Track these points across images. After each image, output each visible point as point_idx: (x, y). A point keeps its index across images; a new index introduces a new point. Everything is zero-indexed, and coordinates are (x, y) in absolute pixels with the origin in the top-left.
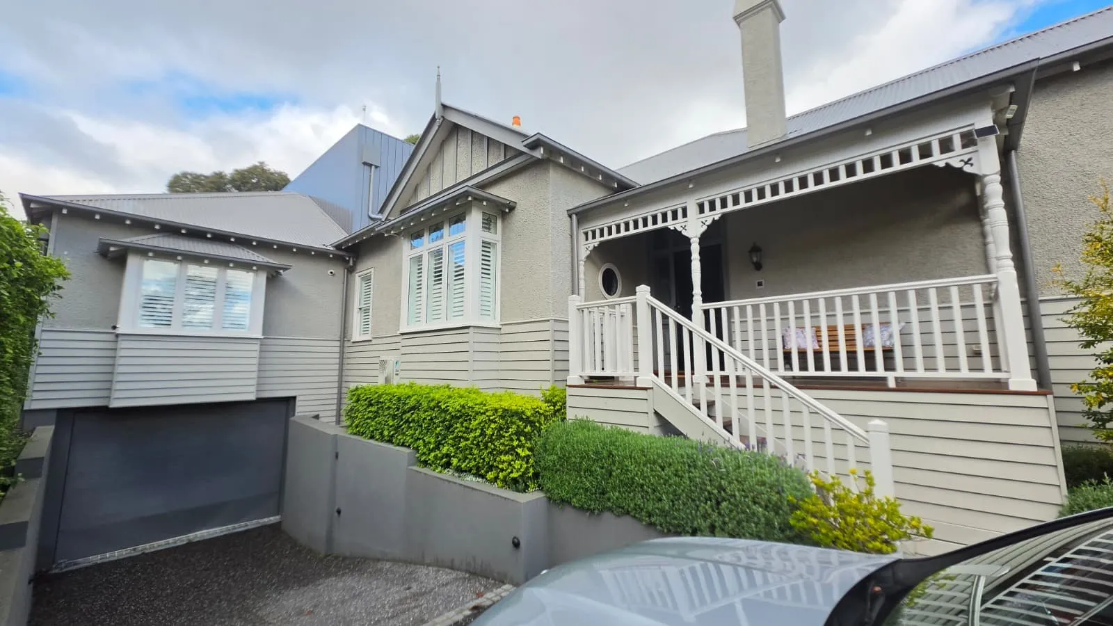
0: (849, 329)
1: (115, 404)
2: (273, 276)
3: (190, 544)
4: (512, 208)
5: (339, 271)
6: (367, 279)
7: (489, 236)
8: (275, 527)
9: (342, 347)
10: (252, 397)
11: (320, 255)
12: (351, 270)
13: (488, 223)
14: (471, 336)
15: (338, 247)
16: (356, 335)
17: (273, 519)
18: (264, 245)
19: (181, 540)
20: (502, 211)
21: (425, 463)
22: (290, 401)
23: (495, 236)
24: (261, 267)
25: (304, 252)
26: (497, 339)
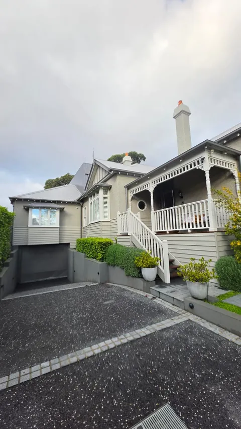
0: (200, 216)
1: (29, 244)
2: (62, 211)
3: (47, 280)
4: (111, 187)
5: (80, 208)
6: (85, 209)
7: (106, 196)
8: (67, 278)
9: (81, 229)
10: (58, 243)
11: (73, 203)
12: (82, 207)
13: (105, 192)
14: (101, 224)
15: (78, 200)
16: (84, 225)
17: (66, 276)
18: (59, 202)
19: (45, 279)
20: (108, 188)
21: (88, 257)
22: (69, 244)
23: (108, 195)
24: (58, 208)
25: (69, 203)
26: (110, 224)
